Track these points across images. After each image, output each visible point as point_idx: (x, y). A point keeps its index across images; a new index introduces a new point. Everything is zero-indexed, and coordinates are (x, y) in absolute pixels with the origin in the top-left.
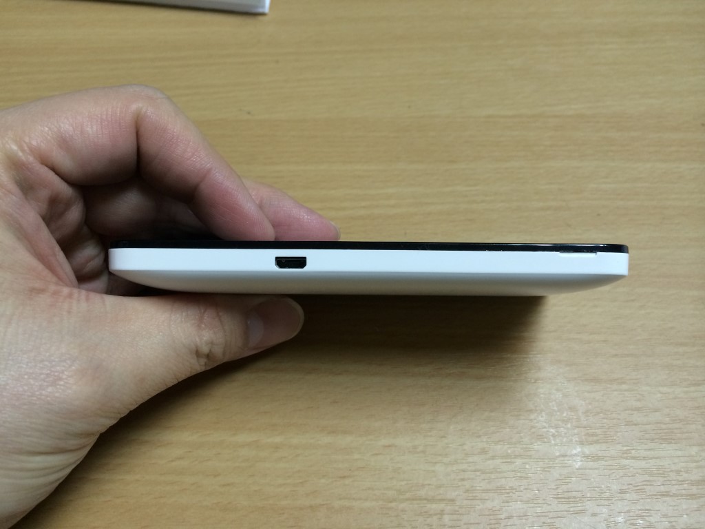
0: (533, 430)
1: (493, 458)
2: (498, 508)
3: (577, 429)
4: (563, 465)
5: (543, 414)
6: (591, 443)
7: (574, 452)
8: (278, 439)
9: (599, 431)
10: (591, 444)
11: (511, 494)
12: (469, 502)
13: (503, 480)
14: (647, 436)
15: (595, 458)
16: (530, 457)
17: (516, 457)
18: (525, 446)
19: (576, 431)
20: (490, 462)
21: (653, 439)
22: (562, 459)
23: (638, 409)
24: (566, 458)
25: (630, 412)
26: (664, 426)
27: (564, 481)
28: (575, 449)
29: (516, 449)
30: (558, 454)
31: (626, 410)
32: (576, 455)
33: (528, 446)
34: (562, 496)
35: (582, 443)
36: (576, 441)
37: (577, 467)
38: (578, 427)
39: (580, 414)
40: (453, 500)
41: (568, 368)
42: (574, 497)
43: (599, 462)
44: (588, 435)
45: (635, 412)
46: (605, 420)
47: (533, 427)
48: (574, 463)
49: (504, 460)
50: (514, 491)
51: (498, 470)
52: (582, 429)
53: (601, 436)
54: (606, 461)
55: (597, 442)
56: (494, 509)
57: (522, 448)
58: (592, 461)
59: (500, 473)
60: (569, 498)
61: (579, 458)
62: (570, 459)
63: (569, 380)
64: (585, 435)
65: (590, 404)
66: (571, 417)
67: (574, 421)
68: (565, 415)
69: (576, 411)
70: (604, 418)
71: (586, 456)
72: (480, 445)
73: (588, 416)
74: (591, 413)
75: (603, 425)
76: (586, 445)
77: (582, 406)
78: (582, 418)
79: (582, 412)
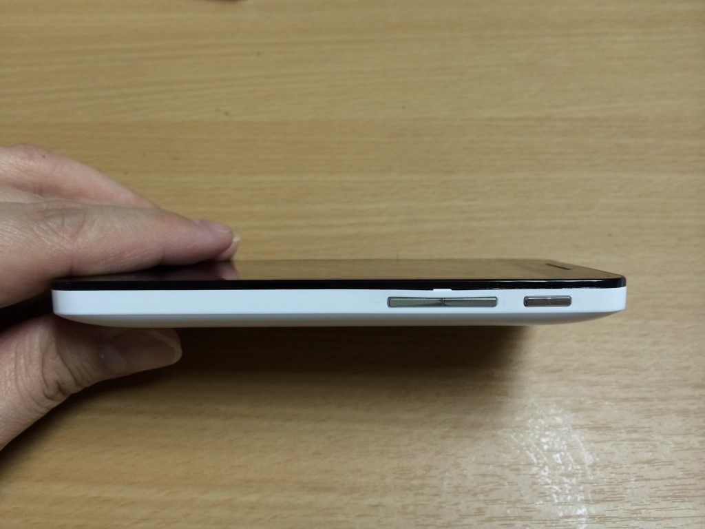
0: (535, 487)
1: (490, 519)
3: (583, 485)
5: (546, 468)
6: (598, 502)
7: (580, 512)
8: (253, 498)
9: (606, 488)
14: (659, 493)
15: (602, 519)
16: (530, 518)
17: (516, 518)
18: (525, 506)
19: (581, 488)
20: (487, 524)
21: (665, 497)
22: (566, 520)
23: (649, 462)
24: (570, 520)
25: (640, 465)
26: (676, 482)
28: (580, 509)
29: (516, 509)
30: (561, 514)
31: (636, 463)
32: (581, 516)
33: (529, 506)
35: (587, 502)
36: (582, 500)
38: (584, 483)
39: (587, 468)
41: (573, 414)
43: (607, 523)
44: (594, 492)
45: (646, 466)
46: (613, 475)
47: (534, 483)
48: (579, 525)
49: (503, 522)
52: (588, 485)
53: (609, 493)
54: (614, 522)
55: (604, 501)
57: (523, 508)
58: (597, 523)
61: (584, 519)
62: (575, 520)
63: (575, 427)
64: (591, 492)
65: (598, 456)
66: (577, 471)
67: (579, 476)
68: (570, 469)
69: (582, 464)
70: (612, 473)
71: (592, 517)
72: (477, 505)
73: (594, 470)
74: (598, 466)
75: (612, 480)
76: (592, 504)
77: (588, 459)
78: (589, 473)
79: (589, 466)
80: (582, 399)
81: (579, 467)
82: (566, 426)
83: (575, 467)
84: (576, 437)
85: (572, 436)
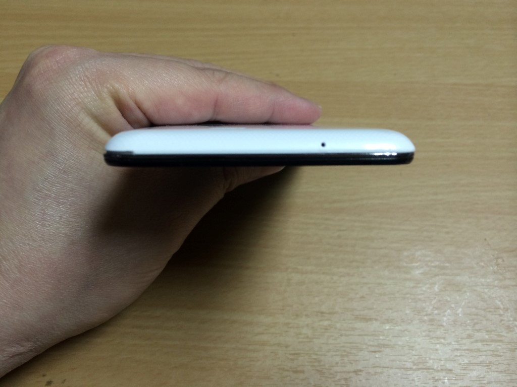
0: (503, 322)
1: (476, 341)
2: (482, 376)
5: (509, 311)
8: (326, 323)
11: (490, 367)
12: (462, 372)
13: (484, 357)
16: (501, 341)
17: (493, 341)
18: (497, 334)
20: (475, 344)
29: (492, 335)
33: (500, 334)
40: (451, 370)
47: (502, 320)
49: (485, 343)
50: (492, 365)
51: (481, 350)
56: (480, 377)
57: (496, 335)
59: (482, 351)
72: (468, 332)
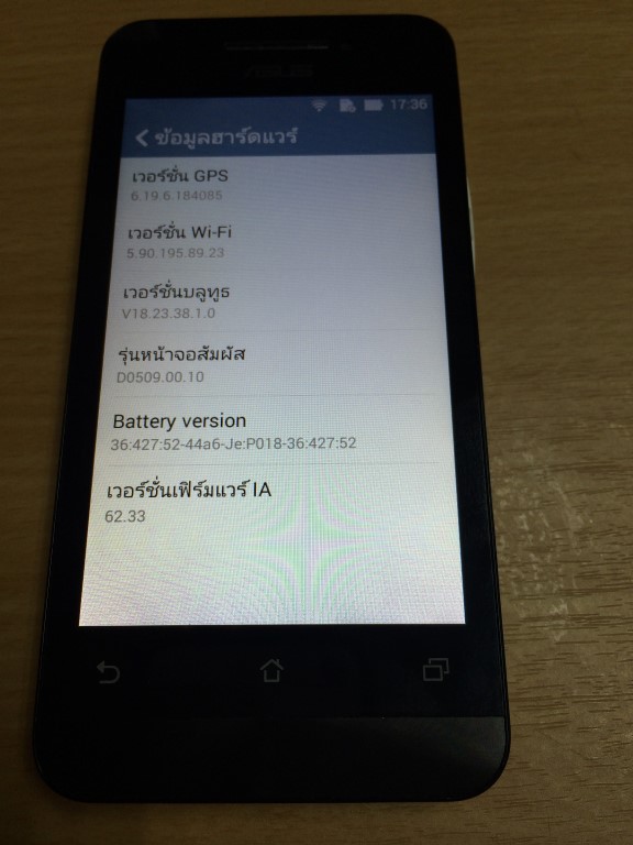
3: (563, 565)
4: (532, 636)
6: (588, 592)
7: (555, 610)
9: (603, 569)
10: (587, 594)
15: (593, 621)
19: (560, 570)
22: (532, 625)
24: (539, 624)
27: (531, 667)
28: (557, 605)
30: (523, 615)
32: (557, 617)
34: (528, 695)
35: (568, 593)
36: (560, 589)
37: (558, 639)
38: (566, 562)
39: (571, 535)
41: (555, 447)
42: (549, 698)
43: (601, 628)
44: (581, 576)
46: (617, 547)
48: (554, 632)
52: (573, 565)
53: (607, 578)
54: (613, 626)
55: (597, 590)
58: (585, 627)
60: (539, 699)
61: (562, 622)
62: (547, 623)
63: (555, 469)
64: (576, 577)
65: (591, 515)
66: (554, 543)
67: (558, 550)
68: (542, 539)
69: (564, 530)
70: (615, 543)
71: (576, 618)
73: (585, 539)
74: (591, 533)
75: (613, 556)
76: (579, 596)
77: (575, 521)
78: (574, 544)
79: (575, 533)
80: (571, 420)
81: (558, 536)
82: (540, 467)
83: (551, 535)
84: (556, 485)
85: (550, 483)
